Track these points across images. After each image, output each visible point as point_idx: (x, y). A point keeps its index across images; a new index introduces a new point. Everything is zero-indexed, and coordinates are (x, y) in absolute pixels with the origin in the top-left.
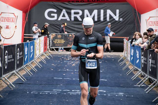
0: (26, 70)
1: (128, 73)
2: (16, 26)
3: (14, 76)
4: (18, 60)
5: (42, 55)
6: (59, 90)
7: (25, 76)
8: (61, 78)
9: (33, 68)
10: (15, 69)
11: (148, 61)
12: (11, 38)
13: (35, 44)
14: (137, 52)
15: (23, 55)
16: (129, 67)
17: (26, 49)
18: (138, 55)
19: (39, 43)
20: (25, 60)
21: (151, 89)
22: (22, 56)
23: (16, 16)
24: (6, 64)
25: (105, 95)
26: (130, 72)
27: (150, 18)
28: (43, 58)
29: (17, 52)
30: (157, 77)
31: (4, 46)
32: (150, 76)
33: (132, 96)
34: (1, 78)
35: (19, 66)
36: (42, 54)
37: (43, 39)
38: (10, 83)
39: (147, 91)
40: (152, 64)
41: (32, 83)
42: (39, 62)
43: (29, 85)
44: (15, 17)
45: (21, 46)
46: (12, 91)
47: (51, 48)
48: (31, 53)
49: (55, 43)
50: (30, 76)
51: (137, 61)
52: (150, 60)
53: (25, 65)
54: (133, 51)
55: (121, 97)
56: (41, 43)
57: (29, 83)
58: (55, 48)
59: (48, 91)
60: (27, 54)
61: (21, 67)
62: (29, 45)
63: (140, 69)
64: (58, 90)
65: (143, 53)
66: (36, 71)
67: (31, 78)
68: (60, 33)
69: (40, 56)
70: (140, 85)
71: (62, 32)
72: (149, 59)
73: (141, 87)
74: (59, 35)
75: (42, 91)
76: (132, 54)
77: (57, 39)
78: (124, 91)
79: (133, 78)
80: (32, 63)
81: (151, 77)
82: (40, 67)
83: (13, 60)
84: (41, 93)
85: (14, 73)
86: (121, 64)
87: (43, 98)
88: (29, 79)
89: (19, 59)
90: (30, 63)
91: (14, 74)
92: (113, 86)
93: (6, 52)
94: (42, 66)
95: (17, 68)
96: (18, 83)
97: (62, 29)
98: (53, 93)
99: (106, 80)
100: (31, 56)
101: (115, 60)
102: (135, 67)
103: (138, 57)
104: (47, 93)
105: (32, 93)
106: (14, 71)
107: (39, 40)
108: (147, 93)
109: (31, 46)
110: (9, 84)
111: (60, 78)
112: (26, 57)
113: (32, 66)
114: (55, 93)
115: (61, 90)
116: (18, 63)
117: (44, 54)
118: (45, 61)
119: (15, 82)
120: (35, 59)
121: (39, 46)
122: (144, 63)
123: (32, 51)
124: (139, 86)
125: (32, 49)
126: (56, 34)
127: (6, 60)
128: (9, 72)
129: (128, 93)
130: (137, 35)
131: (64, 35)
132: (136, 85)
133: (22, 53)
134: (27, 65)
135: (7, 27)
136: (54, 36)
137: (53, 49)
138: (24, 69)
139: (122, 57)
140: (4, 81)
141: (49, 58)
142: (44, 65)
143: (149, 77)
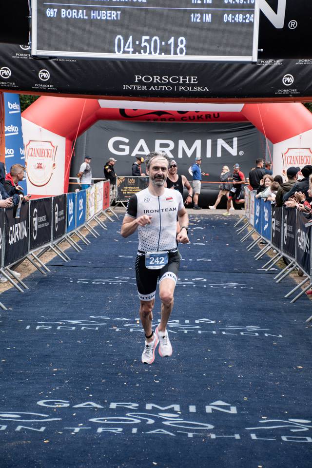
0: (70, 242)
1: (249, 248)
2: (54, 165)
3: (50, 251)
4: (57, 224)
5: (101, 215)
6: (126, 278)
7: (68, 252)
8: (131, 257)
9: (84, 238)
10: (50, 241)
11: (282, 228)
12: (45, 185)
13: (87, 195)
14: (266, 211)
15: (64, 215)
16: (252, 236)
17: (71, 205)
18: (266, 215)
19: (94, 194)
20: (70, 224)
21: (284, 276)
22: (64, 218)
23: (54, 147)
24: (35, 231)
25: (205, 286)
26: (253, 246)
27: (288, 151)
28: (102, 220)
29: (54, 210)
30: (295, 255)
31: (32, 201)
32: (285, 252)
33: (252, 288)
34: (27, 255)
35: (57, 235)
36: (100, 212)
37: (103, 187)
38: (42, 263)
39: (278, 278)
40: (288, 231)
41: (80, 265)
42: (94, 228)
43: (75, 269)
44: (52, 148)
45: (61, 200)
46: (45, 278)
47: (117, 203)
48: (79, 212)
49: (124, 193)
50: (77, 251)
51: (264, 226)
52: (285, 225)
53: (70, 233)
54: (258, 208)
55: (232, 290)
56: (98, 194)
57: (74, 264)
58: (123, 201)
59: (107, 279)
60: (72, 214)
61: (61, 236)
62: (76, 197)
63: (270, 240)
64: (124, 278)
65: (274, 212)
66: (88, 243)
67: (79, 255)
68: (133, 175)
69: (95, 217)
70: (268, 269)
71: (137, 174)
72: (284, 222)
73: (269, 272)
74: (131, 178)
75: (96, 280)
76: (258, 214)
77: (128, 186)
78: (239, 280)
79: (257, 257)
80: (81, 229)
81: (286, 256)
82: (96, 237)
83: (47, 224)
84: (93, 283)
85: (49, 247)
86: (239, 231)
87: (97, 292)
88: (75, 257)
89: (59, 222)
90: (78, 229)
91: (50, 249)
92: (221, 270)
93: (36, 210)
94: (99, 235)
95: (55, 238)
96: (56, 264)
97: (137, 168)
98: (115, 282)
99: (210, 260)
100: (80, 217)
101: (228, 224)
102: (262, 237)
103: (267, 219)
104: (104, 283)
105: (78, 282)
106: (49, 244)
107: (95, 188)
108: (277, 282)
109: (80, 199)
110: (40, 266)
111: (129, 257)
112: (70, 220)
113: (81, 235)
114: (117, 283)
115: (128, 278)
116: (56, 229)
117: (104, 213)
118: (106, 226)
119: (50, 262)
120: (88, 223)
121: (95, 198)
122: (276, 230)
123: (81, 208)
124: (266, 270)
125: (81, 204)
126: (125, 178)
127: (35, 225)
128: (40, 246)
129: (245, 282)
130: (268, 179)
131: (140, 179)
132: (261, 268)
133: (64, 213)
134: (73, 233)
135: (40, 166)
136: (121, 181)
137: (120, 203)
138: (68, 240)
139: (241, 219)
140: (32, 261)
141: (112, 221)
142: (103, 233)
143: (283, 254)
